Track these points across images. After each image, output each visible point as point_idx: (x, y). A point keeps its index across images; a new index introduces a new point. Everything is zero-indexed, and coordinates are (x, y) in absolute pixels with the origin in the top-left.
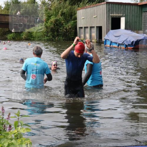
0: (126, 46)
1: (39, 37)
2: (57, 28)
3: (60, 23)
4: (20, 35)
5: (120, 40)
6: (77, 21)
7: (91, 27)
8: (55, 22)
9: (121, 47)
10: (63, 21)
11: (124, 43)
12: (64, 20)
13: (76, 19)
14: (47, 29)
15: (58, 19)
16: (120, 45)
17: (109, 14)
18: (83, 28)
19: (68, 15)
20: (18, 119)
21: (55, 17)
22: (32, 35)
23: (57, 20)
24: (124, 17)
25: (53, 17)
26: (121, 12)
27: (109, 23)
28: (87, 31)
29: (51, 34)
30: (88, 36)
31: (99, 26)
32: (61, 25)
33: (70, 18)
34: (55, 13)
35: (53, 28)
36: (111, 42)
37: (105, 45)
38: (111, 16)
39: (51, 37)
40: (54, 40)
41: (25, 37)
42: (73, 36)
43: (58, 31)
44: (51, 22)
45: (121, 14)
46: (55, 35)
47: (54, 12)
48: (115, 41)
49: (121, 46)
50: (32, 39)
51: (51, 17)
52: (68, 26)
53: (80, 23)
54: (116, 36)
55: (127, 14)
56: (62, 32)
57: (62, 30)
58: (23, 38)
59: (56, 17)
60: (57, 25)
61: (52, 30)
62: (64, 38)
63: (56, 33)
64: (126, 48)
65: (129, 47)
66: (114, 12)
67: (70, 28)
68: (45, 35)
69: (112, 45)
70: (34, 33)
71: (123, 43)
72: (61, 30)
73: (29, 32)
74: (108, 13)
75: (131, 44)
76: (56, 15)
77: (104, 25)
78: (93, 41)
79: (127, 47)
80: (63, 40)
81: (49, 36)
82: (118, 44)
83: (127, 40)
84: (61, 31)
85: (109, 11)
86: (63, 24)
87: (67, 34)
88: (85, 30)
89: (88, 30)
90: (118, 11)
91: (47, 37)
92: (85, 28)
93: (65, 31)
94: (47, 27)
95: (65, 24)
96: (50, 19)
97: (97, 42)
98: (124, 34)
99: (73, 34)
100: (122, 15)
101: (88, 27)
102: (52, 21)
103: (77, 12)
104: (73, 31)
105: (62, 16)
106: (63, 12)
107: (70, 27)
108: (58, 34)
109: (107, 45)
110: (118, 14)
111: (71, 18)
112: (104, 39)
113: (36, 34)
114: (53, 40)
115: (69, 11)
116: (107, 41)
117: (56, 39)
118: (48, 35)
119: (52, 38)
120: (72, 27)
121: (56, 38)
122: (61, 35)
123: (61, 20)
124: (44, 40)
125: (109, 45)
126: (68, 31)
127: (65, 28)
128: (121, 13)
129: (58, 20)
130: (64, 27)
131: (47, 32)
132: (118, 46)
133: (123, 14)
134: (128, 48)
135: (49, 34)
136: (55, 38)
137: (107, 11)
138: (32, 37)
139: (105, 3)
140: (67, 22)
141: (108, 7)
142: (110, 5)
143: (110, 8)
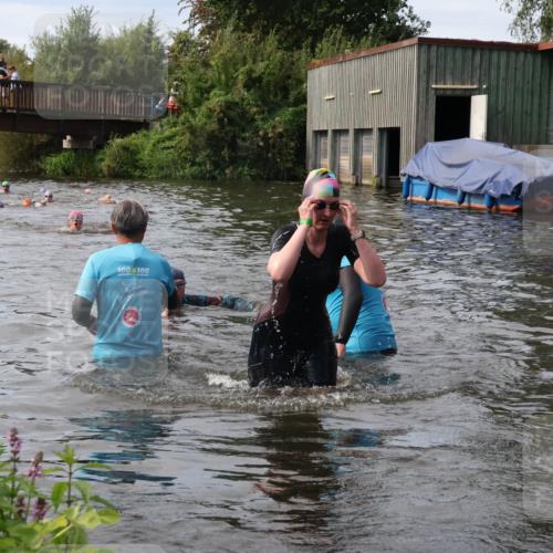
0: (493, 201)
1: (162, 169)
2: (232, 134)
3: (243, 114)
4: (91, 160)
5: (469, 180)
6: (306, 110)
7: (359, 132)
8: (221, 111)
9: (473, 204)
10: (255, 109)
11: (486, 192)
12: (259, 103)
13: (302, 99)
14: (193, 139)
15: (237, 100)
16: (466, 199)
17: (428, 82)
18: (330, 133)
19: (275, 87)
20: (71, 474)
21: (223, 92)
22: (137, 161)
23: (229, 106)
24: (484, 93)
25: (218, 92)
26: (472, 77)
27: (426, 118)
28: (342, 145)
29: (207, 156)
30: (346, 162)
31: (389, 126)
32: (248, 122)
33: (279, 98)
34: (223, 77)
35: (217, 133)
36: (432, 186)
37: (406, 197)
38: (436, 89)
39: (208, 166)
40: (219, 177)
41: (109, 166)
42: (290, 165)
43: (233, 146)
44: (210, 109)
45: (472, 84)
46: (224, 159)
47: (219, 73)
48: (449, 184)
49: (469, 202)
50: (137, 173)
51: (212, 94)
52: (274, 127)
53: (320, 115)
54: (450, 166)
55: (494, 83)
56: (247, 149)
57: (248, 141)
58: (101, 171)
59: (227, 94)
60: (231, 122)
61: (214, 141)
62: (254, 172)
63: (225, 153)
64: (490, 207)
65: (502, 207)
66: (448, 77)
67: (281, 135)
68: (186, 159)
69: (435, 198)
70: (146, 152)
71: (482, 191)
72: (244, 139)
73: (125, 148)
74: (424, 78)
75: (513, 193)
76: (227, 85)
77: (409, 124)
78: (365, 182)
79: (497, 204)
81: (200, 165)
82: (459, 193)
83: (496, 179)
84: (247, 144)
85: (427, 72)
86: (253, 120)
87: (270, 155)
88: (335, 141)
89: (347, 142)
90: (462, 73)
91: (192, 165)
92: (337, 133)
93: (261, 144)
94: (192, 130)
95: (263, 119)
96: (206, 103)
97: (379, 187)
98: (485, 157)
99: (290, 154)
100: (475, 87)
101: (346, 131)
102: (211, 106)
103: (306, 74)
104: (292, 144)
105: (252, 91)
106: (254, 75)
107: (280, 130)
108: (233, 154)
109: (415, 198)
110: (463, 84)
111: (286, 97)
112: (405, 175)
113: (151, 156)
114: (214, 178)
115: (276, 72)
116: (415, 181)
117: (225, 175)
118: (197, 160)
119: (210, 172)
120: (286, 130)
121: (227, 171)
122: (245, 158)
123: (249, 104)
124: (183, 177)
125: (421, 198)
126: (274, 146)
127: (261, 133)
128: (474, 80)
129: (237, 104)
130: (256, 132)
131: (195, 149)
132: (461, 202)
133: (480, 83)
134: (498, 210)
135: (200, 156)
136: (223, 170)
137: (422, 70)
138: (136, 167)
139: (415, 40)
140: (269, 112)
141: (424, 56)
142: (434, 48)
143: (434, 62)
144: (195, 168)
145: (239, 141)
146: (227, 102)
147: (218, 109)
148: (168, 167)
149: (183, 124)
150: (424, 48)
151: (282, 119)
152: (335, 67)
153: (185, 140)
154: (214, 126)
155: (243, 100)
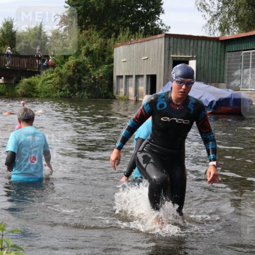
1: (46, 93)
2: (79, 77)
3: (85, 67)
4: (14, 89)
6: (113, 66)
7: (138, 77)
8: (74, 66)
10: (90, 66)
12: (92, 63)
13: (112, 61)
14: (61, 79)
15: (81, 61)
17: (169, 54)
18: (124, 77)
19: (98, 55)
21: (75, 58)
22: (35, 89)
23: (78, 64)
24: (195, 59)
25: (72, 58)
26: (189, 52)
27: (168, 70)
28: (130, 82)
29: (68, 87)
30: (131, 90)
31: (151, 74)
32: (86, 72)
33: (101, 60)
35: (72, 76)
38: (173, 57)
39: (68, 92)
40: (73, 97)
41: (21, 92)
42: (105, 91)
43: (79, 82)
44: (69, 66)
45: (189, 55)
46: (75, 88)
51: (69, 58)
52: (99, 74)
53: (119, 69)
55: (199, 55)
56: (86, 84)
58: (18, 93)
59: (77, 58)
60: (79, 71)
61: (71, 80)
62: (89, 94)
63: (76, 85)
66: (179, 52)
67: (101, 78)
68: (58, 88)
72: (85, 79)
73: (29, 83)
74: (168, 52)
75: (209, 105)
76: (77, 54)
77: (160, 73)
80: (89, 97)
81: (64, 91)
84: (86, 81)
85: (169, 50)
86: (89, 70)
87: (96, 87)
88: (126, 81)
89: (132, 81)
90: (185, 50)
91: (61, 91)
92: (128, 77)
93: (92, 81)
94: (60, 75)
95: (93, 70)
96: (67, 62)
99: (106, 86)
100: (191, 56)
101: (131, 76)
102: (69, 64)
104: (107, 82)
105: (89, 57)
106: (90, 50)
107: (101, 75)
108: (80, 86)
110: (185, 55)
111: (104, 60)
113: (41, 87)
114: (70, 97)
115: (99, 48)
117: (76, 96)
118: (63, 89)
119: (69, 94)
120: (104, 75)
121: (77, 94)
122: (85, 88)
123: (87, 63)
124: (56, 97)
126: (98, 83)
127: (92, 76)
129: (81, 63)
130: (90, 76)
131: (62, 84)
133: (193, 55)
135: (64, 87)
136: (75, 93)
137: (166, 48)
138: (35, 92)
139: (163, 35)
140: (96, 67)
141: (167, 42)
142: (172, 39)
143: (172, 45)
144: (61, 93)
145: (82, 80)
146: (76, 62)
147: (72, 65)
148: (49, 92)
149: (56, 72)
150: (167, 38)
151: (102, 70)
152: (126, 47)
153: (57, 79)
154: (71, 73)
155: (84, 61)
